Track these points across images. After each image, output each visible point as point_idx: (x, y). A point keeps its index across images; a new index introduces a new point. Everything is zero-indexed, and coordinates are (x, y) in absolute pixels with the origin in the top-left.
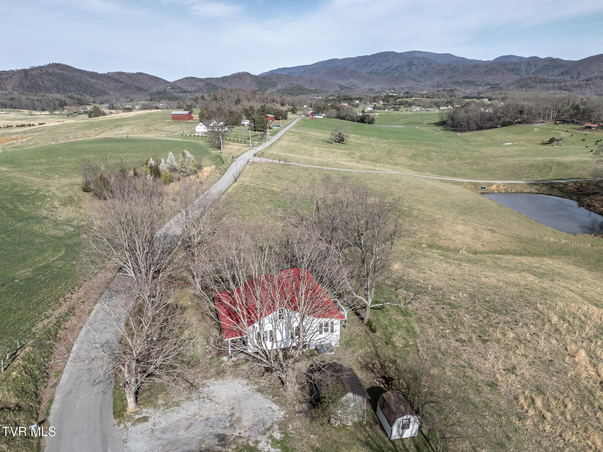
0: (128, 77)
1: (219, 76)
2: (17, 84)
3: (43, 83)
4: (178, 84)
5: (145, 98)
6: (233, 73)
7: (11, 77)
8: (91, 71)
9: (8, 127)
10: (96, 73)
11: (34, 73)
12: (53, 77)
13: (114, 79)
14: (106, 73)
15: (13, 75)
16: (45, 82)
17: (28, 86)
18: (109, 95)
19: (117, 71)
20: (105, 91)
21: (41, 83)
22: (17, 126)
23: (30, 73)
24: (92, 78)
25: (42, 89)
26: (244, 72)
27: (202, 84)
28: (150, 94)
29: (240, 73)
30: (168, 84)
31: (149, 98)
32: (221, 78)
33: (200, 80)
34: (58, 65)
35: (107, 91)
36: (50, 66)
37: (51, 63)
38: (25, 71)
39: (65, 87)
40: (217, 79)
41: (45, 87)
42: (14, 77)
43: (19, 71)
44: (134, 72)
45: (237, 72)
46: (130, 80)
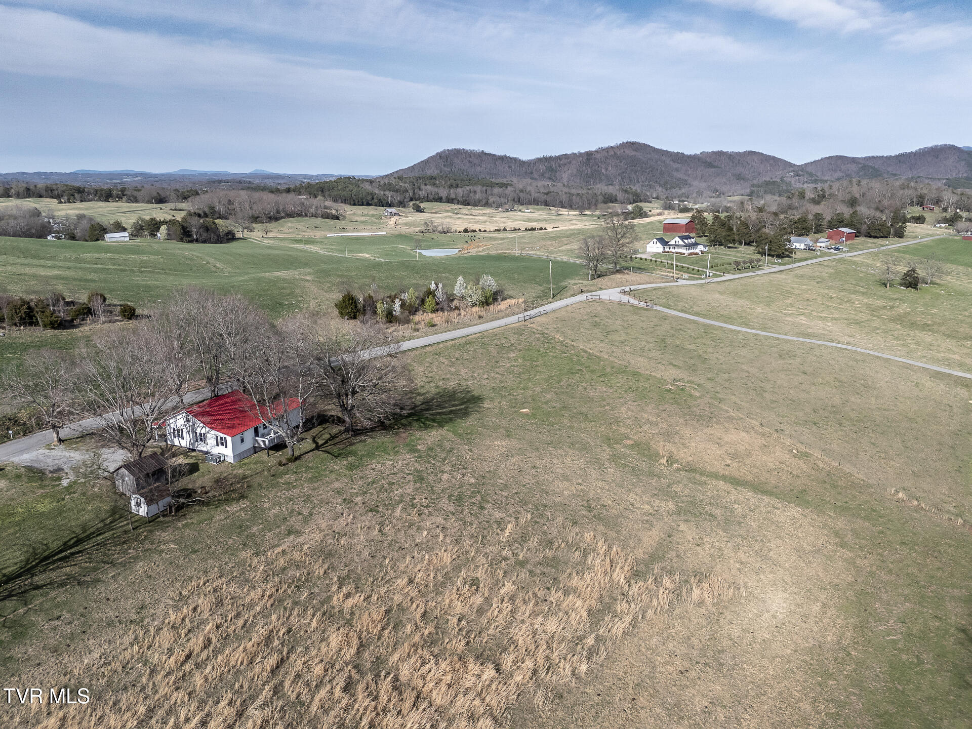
0: (729, 158)
1: (893, 153)
2: (575, 172)
3: (607, 169)
4: (809, 169)
5: (742, 192)
6: (922, 147)
7: (570, 163)
8: (676, 151)
9: (515, 230)
10: (683, 154)
11: (598, 156)
12: (621, 162)
13: (705, 163)
14: (698, 153)
15: (574, 159)
16: (610, 169)
17: (587, 174)
18: (690, 185)
19: (715, 150)
20: (686, 181)
21: (603, 171)
22: (526, 229)
23: (593, 156)
24: (674, 162)
25: (603, 178)
26: (945, 145)
27: (854, 167)
28: (753, 186)
29: (936, 146)
30: (792, 169)
31: (748, 191)
32: (897, 157)
33: (854, 160)
34: (633, 144)
35: (689, 181)
36: (623, 145)
37: (625, 141)
38: (589, 154)
39: (633, 175)
40: (889, 158)
41: (607, 176)
42: (574, 162)
43: (581, 154)
44: (741, 151)
45: (930, 145)
46: (731, 163)
